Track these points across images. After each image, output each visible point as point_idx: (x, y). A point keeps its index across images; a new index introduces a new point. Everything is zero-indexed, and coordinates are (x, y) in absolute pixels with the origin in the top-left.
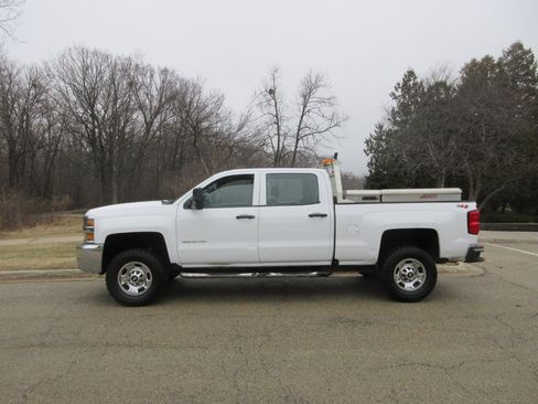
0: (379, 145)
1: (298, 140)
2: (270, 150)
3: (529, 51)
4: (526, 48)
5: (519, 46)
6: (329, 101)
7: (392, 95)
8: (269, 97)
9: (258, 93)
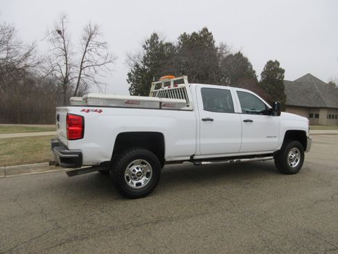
0: (137, 78)
1: (81, 69)
2: (59, 75)
3: (211, 34)
4: (209, 31)
5: (205, 30)
6: (103, 45)
7: (144, 47)
8: (59, 35)
9: (50, 31)
